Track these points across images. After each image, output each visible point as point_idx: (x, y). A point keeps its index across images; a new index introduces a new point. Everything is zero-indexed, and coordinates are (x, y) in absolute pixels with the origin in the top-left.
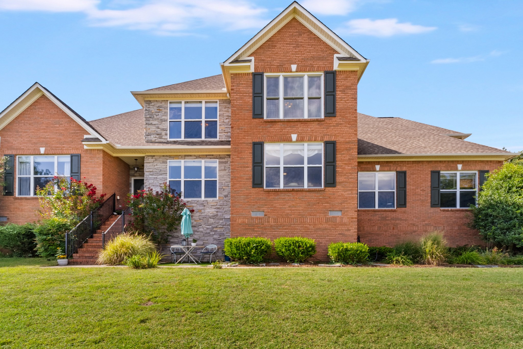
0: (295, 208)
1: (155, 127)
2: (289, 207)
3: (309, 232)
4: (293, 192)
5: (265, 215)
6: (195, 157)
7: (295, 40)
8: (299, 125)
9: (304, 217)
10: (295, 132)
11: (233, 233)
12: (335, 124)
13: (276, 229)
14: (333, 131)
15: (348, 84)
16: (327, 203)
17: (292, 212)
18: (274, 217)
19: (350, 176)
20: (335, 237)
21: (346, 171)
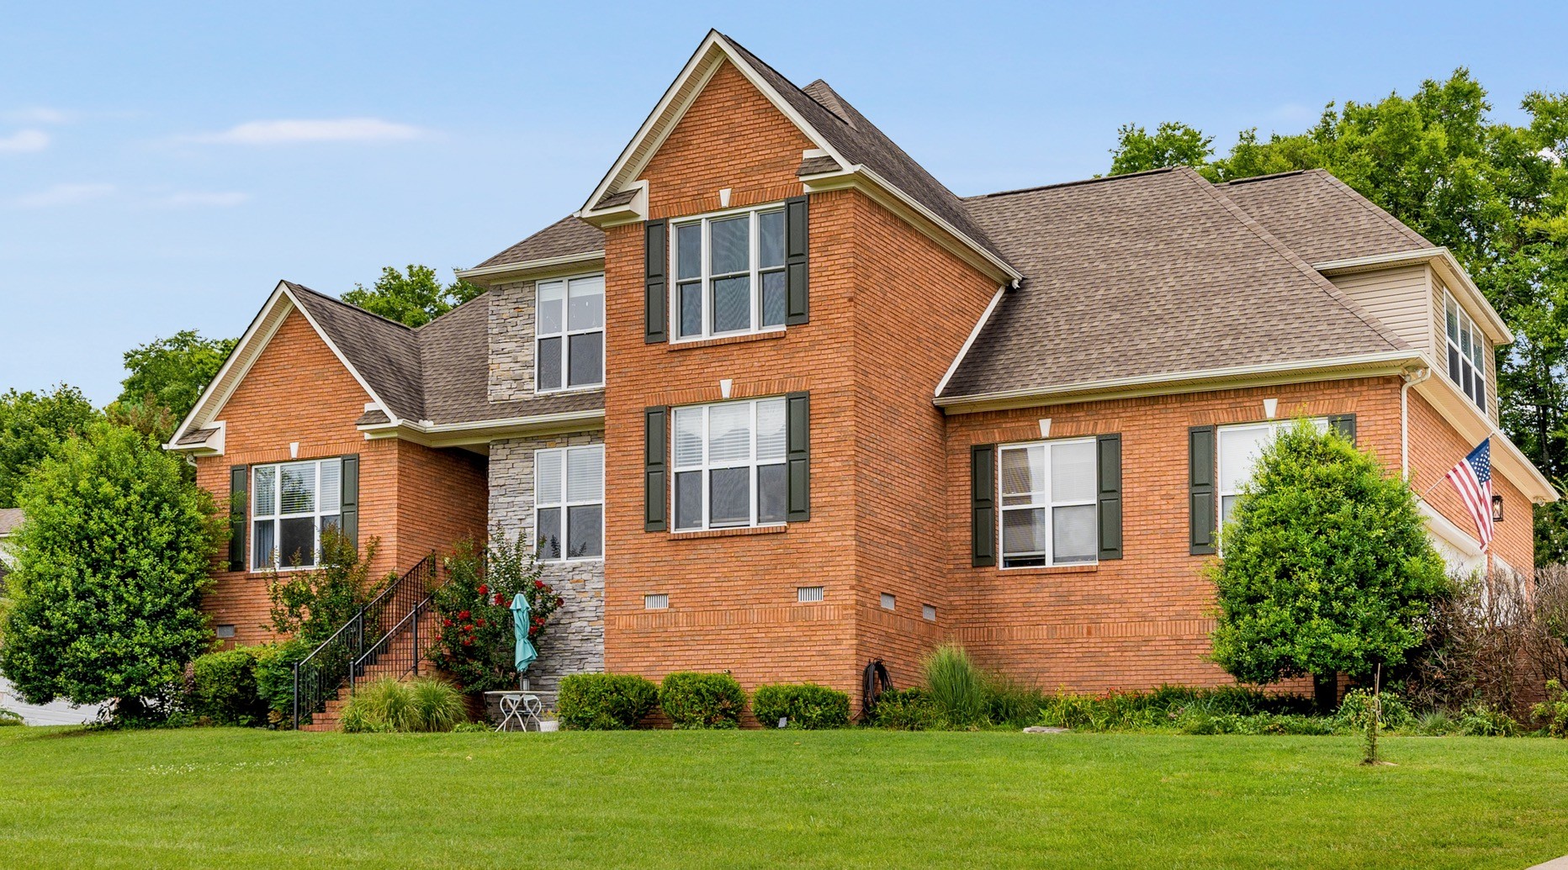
0: (729, 584)
1: (510, 360)
2: (718, 580)
3: (757, 650)
4: (724, 540)
5: (671, 605)
6: (589, 439)
7: (728, 122)
8: (735, 353)
9: (747, 607)
10: (728, 373)
11: (609, 656)
12: (807, 344)
13: (691, 643)
14: (804, 364)
15: (834, 228)
16: (793, 565)
17: (724, 593)
18: (687, 609)
19: (840, 489)
20: (809, 664)
21: (831, 474)
